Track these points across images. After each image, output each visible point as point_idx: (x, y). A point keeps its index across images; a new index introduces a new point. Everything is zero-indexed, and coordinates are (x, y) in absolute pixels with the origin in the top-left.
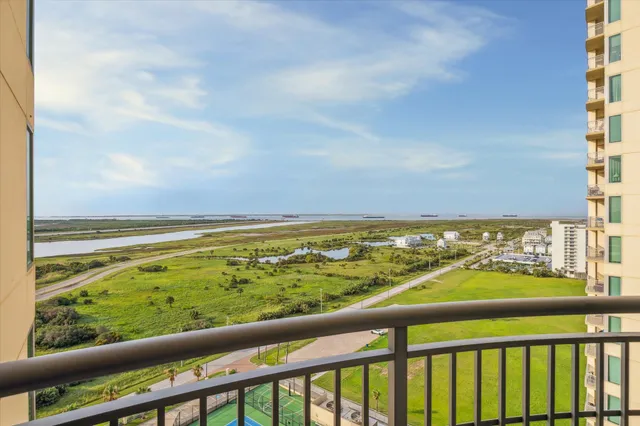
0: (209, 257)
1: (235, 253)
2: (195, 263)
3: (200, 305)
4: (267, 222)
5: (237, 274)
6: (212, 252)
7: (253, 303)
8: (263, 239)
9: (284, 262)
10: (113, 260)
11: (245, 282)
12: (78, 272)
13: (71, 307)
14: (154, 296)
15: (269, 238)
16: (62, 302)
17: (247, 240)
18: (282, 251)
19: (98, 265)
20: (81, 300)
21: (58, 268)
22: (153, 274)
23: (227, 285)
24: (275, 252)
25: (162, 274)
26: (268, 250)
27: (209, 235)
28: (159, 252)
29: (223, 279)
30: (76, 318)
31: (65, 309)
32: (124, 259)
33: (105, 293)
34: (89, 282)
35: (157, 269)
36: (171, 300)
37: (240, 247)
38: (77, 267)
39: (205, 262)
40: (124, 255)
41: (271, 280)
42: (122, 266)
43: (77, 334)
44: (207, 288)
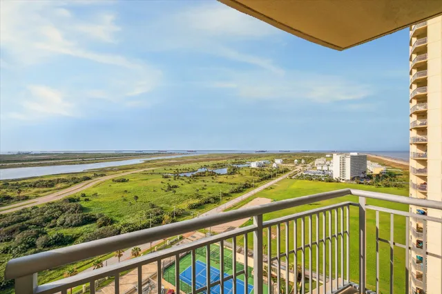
0: (152, 174)
1: (165, 171)
2: (145, 177)
3: (153, 200)
4: (179, 154)
5: (170, 183)
6: (153, 171)
7: (182, 198)
8: (179, 164)
9: (194, 176)
10: (96, 176)
11: (176, 187)
12: (76, 183)
13: (79, 203)
14: (126, 195)
15: (182, 163)
16: (71, 200)
17: (170, 164)
18: (191, 170)
19: (88, 179)
20: (82, 198)
21: (64, 181)
22: (121, 183)
23: (166, 189)
24: (187, 170)
25: (127, 183)
26: (183, 169)
27: (149, 162)
28: (122, 171)
29: (162, 185)
30: (82, 209)
31: (75, 204)
32: (102, 175)
33: (95, 195)
34: (85, 188)
35: (124, 181)
36: (136, 198)
37: (168, 168)
38: (74, 180)
39: (150, 177)
40: (102, 172)
41: (187, 186)
42: (103, 179)
43: (85, 218)
44: (154, 191)
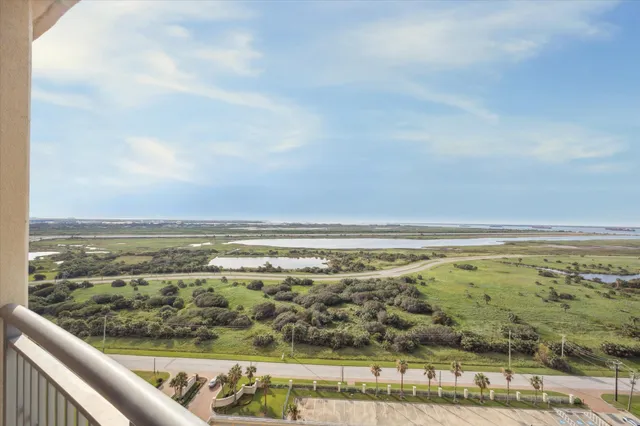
0: (517, 265)
1: (546, 264)
2: (506, 268)
3: (518, 310)
4: (581, 234)
5: (556, 287)
6: (520, 259)
7: (586, 324)
8: (583, 254)
9: (625, 285)
10: (435, 255)
11: (570, 297)
12: (414, 261)
13: (415, 285)
14: (471, 291)
15: (590, 253)
16: (408, 280)
17: (559, 252)
18: (617, 270)
19: (425, 258)
20: (419, 281)
21: (403, 257)
22: (466, 272)
23: (546, 296)
24: (607, 270)
25: (472, 272)
26: (593, 266)
27: (513, 244)
28: (467, 254)
29: (539, 289)
30: (418, 294)
31: (411, 285)
32: (442, 256)
33: (433, 279)
34: (422, 269)
35: (469, 268)
36: (488, 298)
37: (550, 257)
38: (412, 257)
39: (514, 269)
40: (442, 253)
41: (608, 303)
42: (442, 261)
43: (421, 306)
44: (521, 295)
